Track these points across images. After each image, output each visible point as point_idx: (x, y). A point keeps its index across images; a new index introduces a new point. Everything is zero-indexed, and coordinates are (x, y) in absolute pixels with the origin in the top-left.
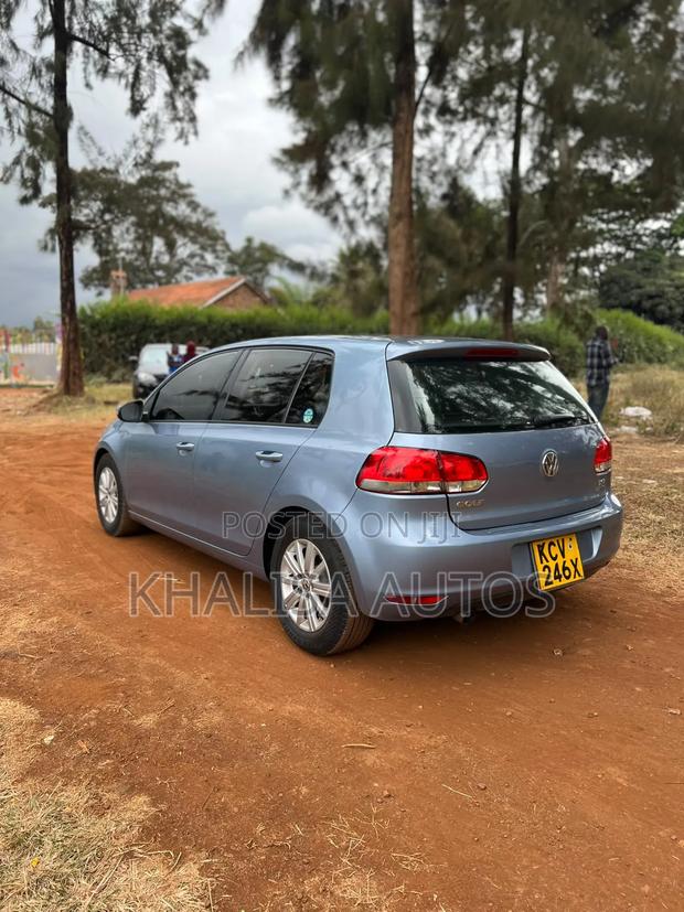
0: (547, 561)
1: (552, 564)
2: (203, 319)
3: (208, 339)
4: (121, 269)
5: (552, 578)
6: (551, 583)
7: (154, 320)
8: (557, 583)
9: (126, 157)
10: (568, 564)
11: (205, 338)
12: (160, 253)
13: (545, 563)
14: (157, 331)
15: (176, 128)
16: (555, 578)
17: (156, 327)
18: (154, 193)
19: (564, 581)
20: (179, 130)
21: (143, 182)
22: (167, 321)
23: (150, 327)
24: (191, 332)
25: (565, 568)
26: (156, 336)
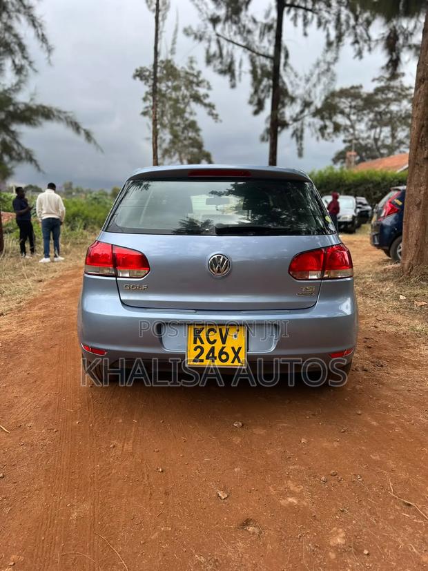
0: (202, 342)
1: (207, 347)
2: (379, 179)
3: (380, 192)
4: (353, 150)
5: (203, 357)
6: (202, 361)
7: (344, 181)
8: (207, 363)
9: (312, 75)
10: (228, 350)
11: (378, 192)
12: (387, 137)
13: (199, 343)
14: (346, 188)
15: (355, 49)
16: (208, 358)
17: (346, 186)
18: (384, 96)
19: (218, 363)
20: (357, 50)
21: (378, 90)
22: (354, 181)
23: (343, 185)
24: (369, 188)
25: (221, 352)
26: (345, 191)
